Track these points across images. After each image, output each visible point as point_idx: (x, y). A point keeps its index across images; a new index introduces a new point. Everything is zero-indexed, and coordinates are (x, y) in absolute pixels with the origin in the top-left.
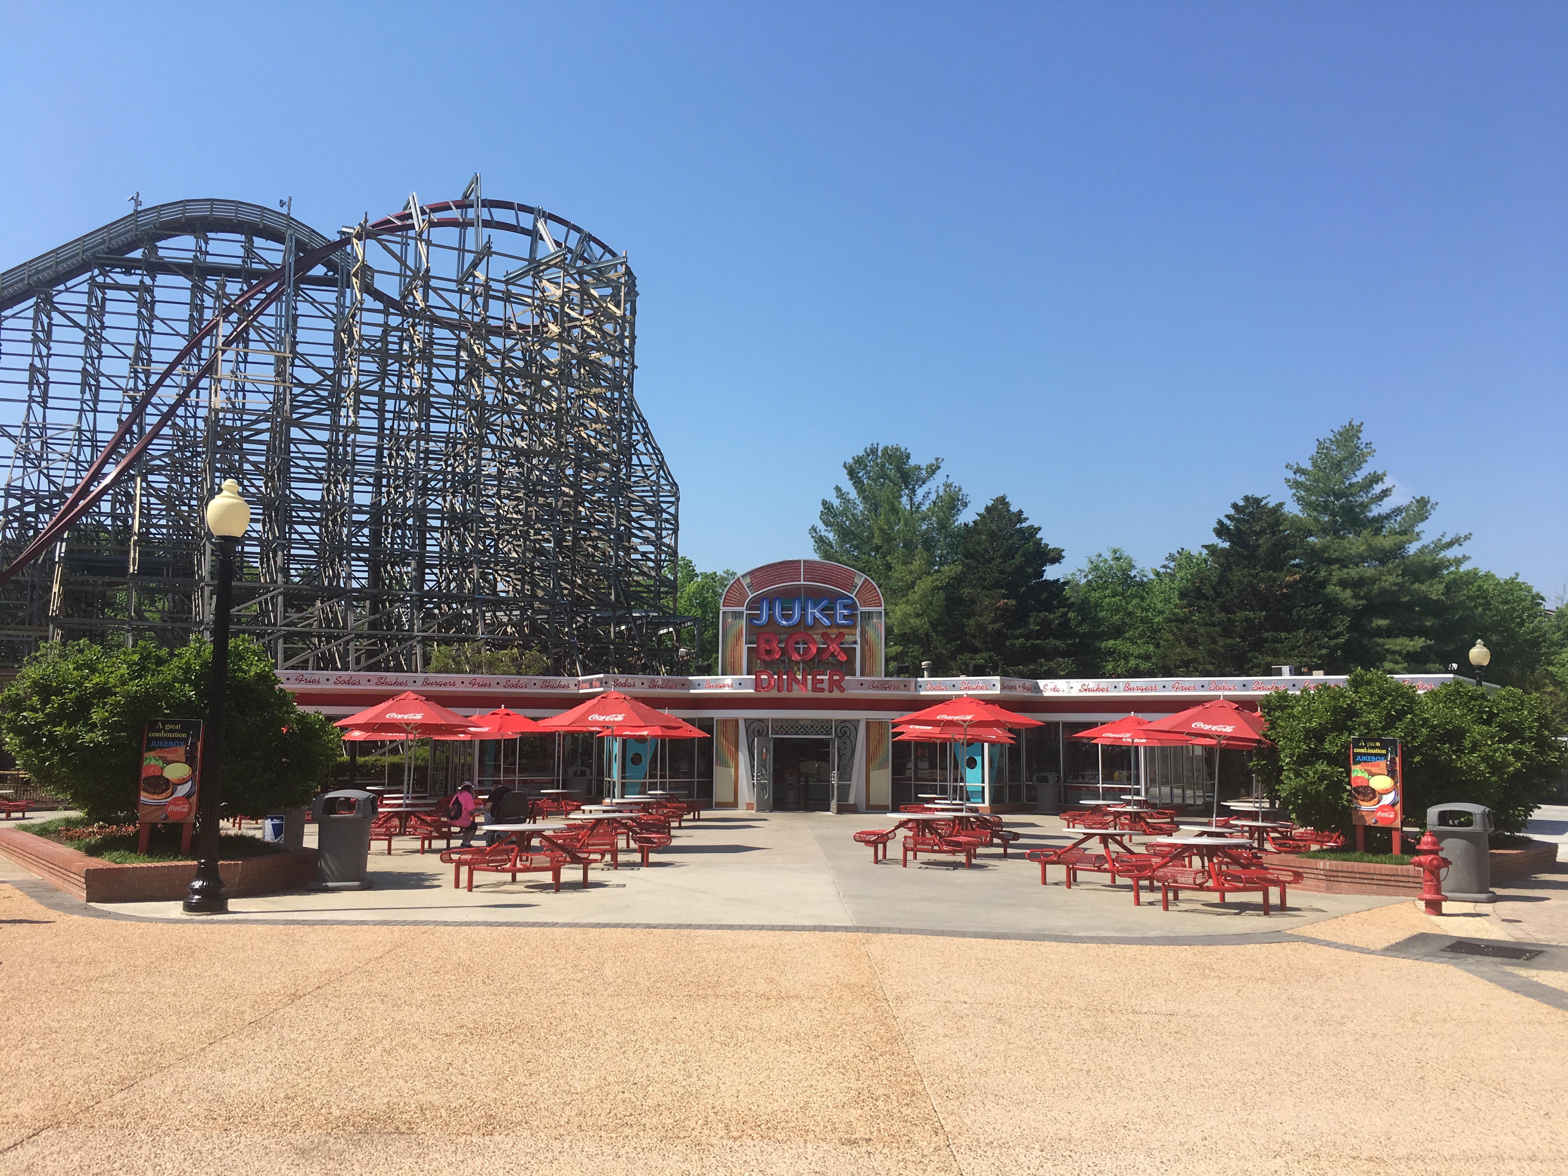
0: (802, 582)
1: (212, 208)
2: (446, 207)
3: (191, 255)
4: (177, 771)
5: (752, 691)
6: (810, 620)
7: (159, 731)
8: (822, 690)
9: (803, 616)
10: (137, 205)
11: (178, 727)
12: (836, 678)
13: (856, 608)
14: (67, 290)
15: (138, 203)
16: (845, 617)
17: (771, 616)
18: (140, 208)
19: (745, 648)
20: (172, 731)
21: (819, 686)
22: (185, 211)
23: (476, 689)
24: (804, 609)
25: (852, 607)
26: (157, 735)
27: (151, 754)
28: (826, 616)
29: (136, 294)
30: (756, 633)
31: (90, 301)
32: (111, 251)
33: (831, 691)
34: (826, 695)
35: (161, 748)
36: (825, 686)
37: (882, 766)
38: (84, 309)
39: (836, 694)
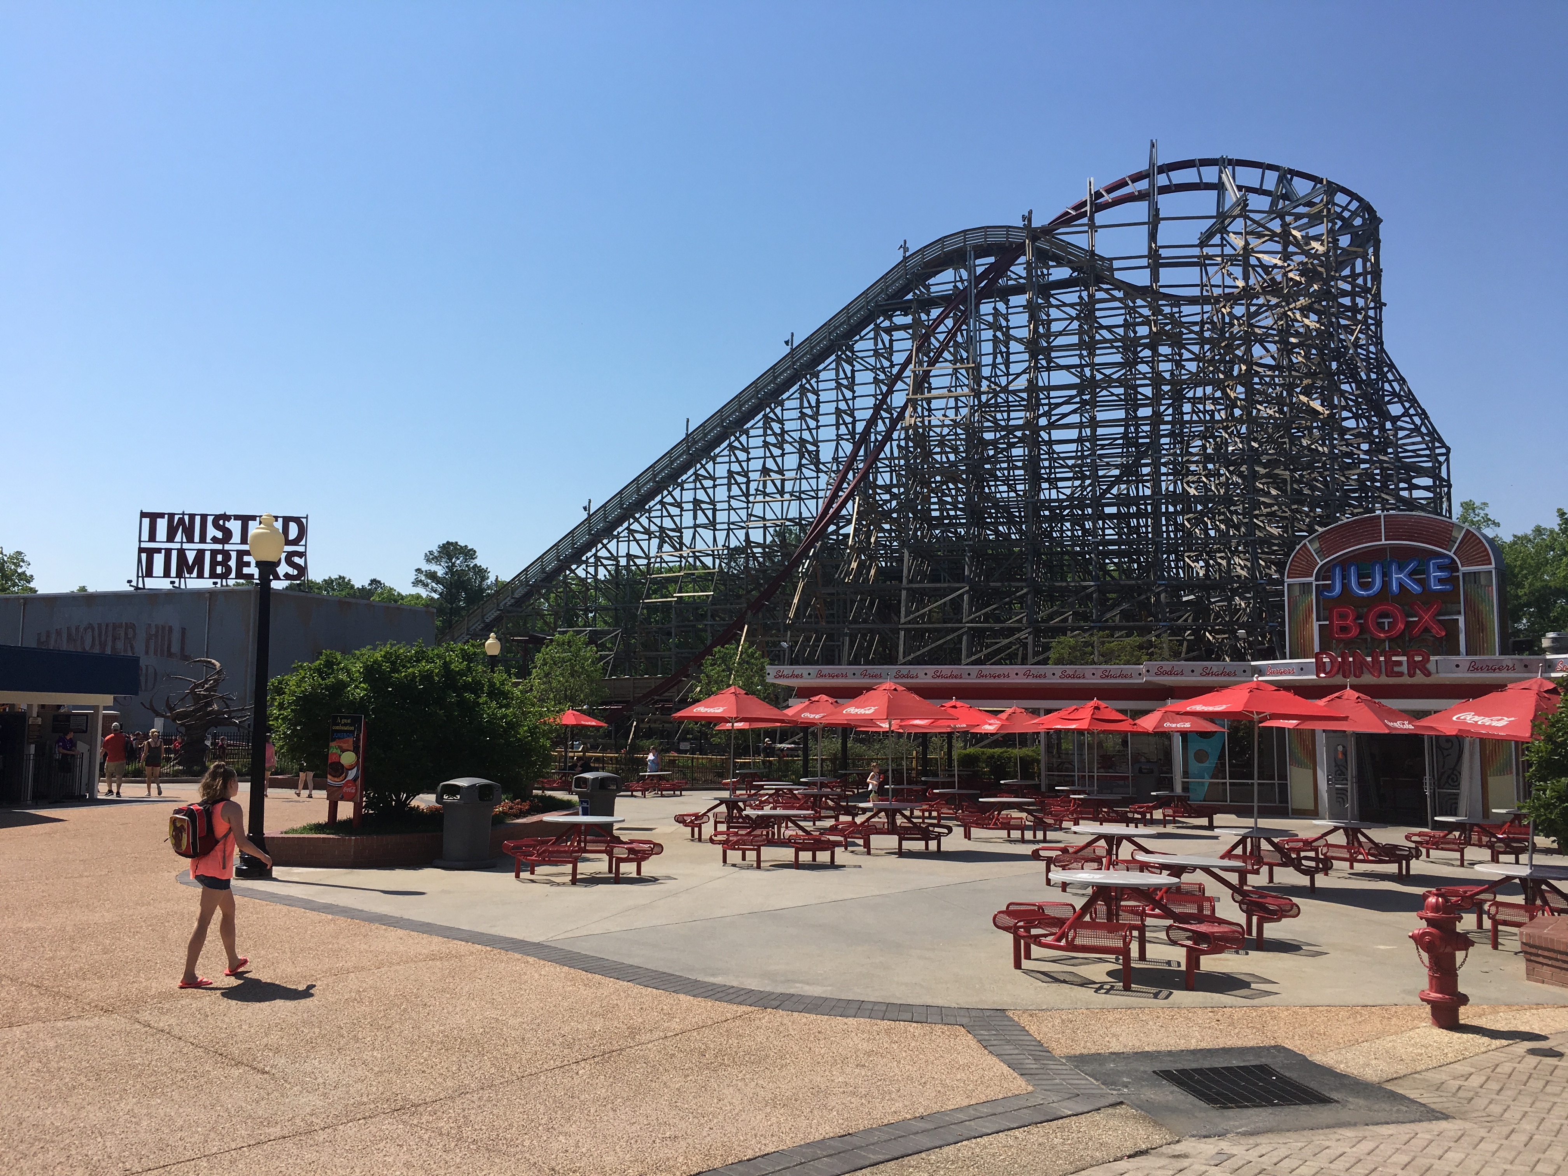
0: (1383, 542)
1: (965, 238)
2: (1122, 184)
3: (951, 286)
4: (348, 758)
5: (1315, 677)
6: (1395, 587)
7: (338, 724)
8: (1401, 674)
9: (1386, 584)
10: (905, 252)
11: (349, 721)
12: (1418, 658)
13: (1457, 570)
14: (861, 338)
15: (906, 250)
16: (1440, 581)
17: (1345, 586)
18: (908, 254)
19: (1316, 625)
20: (345, 725)
21: (1396, 669)
22: (943, 248)
23: (1030, 680)
24: (1386, 575)
25: (1452, 567)
26: (337, 728)
27: (332, 744)
28: (1414, 581)
29: (910, 331)
30: (1326, 607)
31: (876, 344)
32: (890, 297)
33: (1411, 675)
34: (1406, 680)
35: (339, 738)
36: (1404, 668)
37: (1504, 770)
38: (871, 353)
39: (1419, 678)
